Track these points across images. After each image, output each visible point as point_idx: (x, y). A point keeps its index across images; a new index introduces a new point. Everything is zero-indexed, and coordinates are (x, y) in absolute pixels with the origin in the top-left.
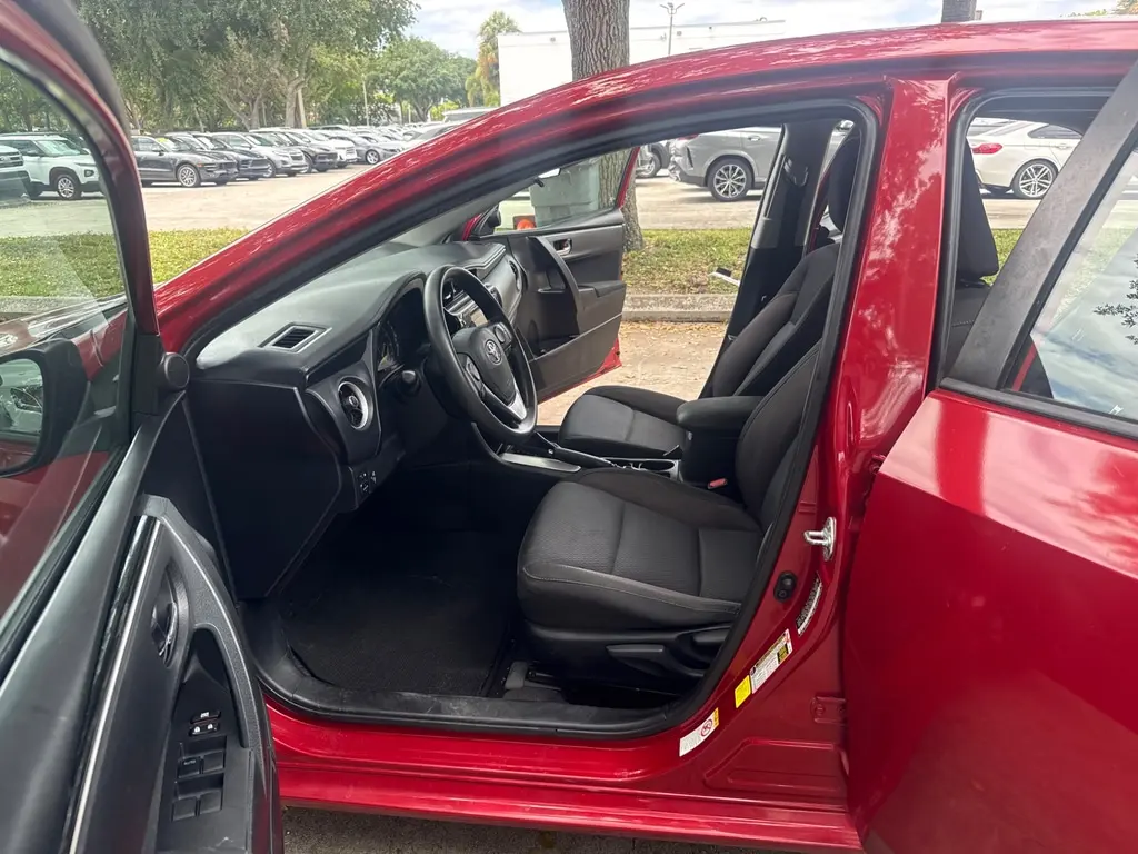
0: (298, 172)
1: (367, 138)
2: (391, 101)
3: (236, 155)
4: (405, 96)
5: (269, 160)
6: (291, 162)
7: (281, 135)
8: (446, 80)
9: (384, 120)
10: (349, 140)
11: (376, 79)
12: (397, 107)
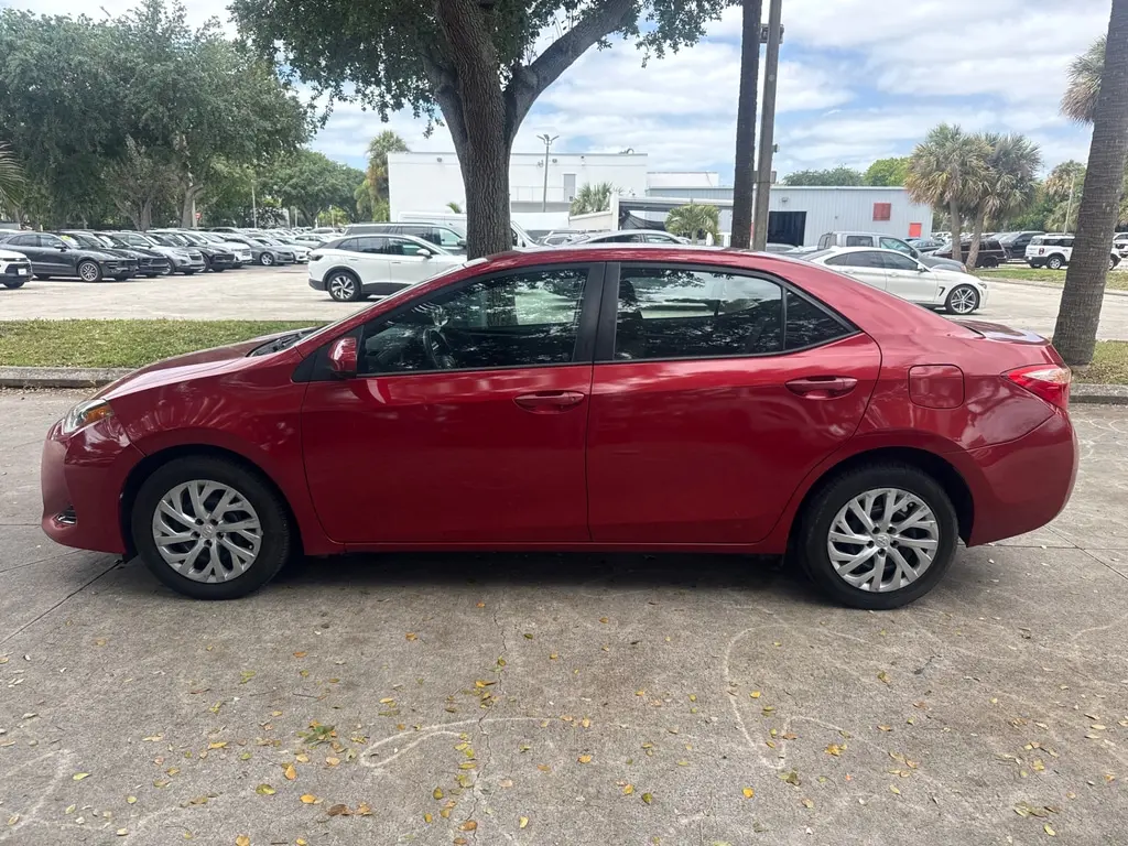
0: (196, 271)
1: (261, 241)
2: (279, 205)
3: (137, 253)
4: (294, 202)
5: (169, 259)
6: (190, 262)
7: (180, 237)
8: (335, 190)
9: (271, 223)
10: (243, 242)
11: (265, 185)
12: (285, 212)
